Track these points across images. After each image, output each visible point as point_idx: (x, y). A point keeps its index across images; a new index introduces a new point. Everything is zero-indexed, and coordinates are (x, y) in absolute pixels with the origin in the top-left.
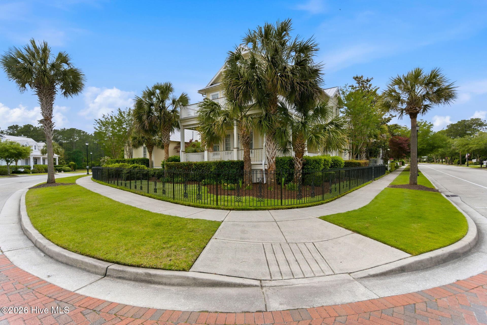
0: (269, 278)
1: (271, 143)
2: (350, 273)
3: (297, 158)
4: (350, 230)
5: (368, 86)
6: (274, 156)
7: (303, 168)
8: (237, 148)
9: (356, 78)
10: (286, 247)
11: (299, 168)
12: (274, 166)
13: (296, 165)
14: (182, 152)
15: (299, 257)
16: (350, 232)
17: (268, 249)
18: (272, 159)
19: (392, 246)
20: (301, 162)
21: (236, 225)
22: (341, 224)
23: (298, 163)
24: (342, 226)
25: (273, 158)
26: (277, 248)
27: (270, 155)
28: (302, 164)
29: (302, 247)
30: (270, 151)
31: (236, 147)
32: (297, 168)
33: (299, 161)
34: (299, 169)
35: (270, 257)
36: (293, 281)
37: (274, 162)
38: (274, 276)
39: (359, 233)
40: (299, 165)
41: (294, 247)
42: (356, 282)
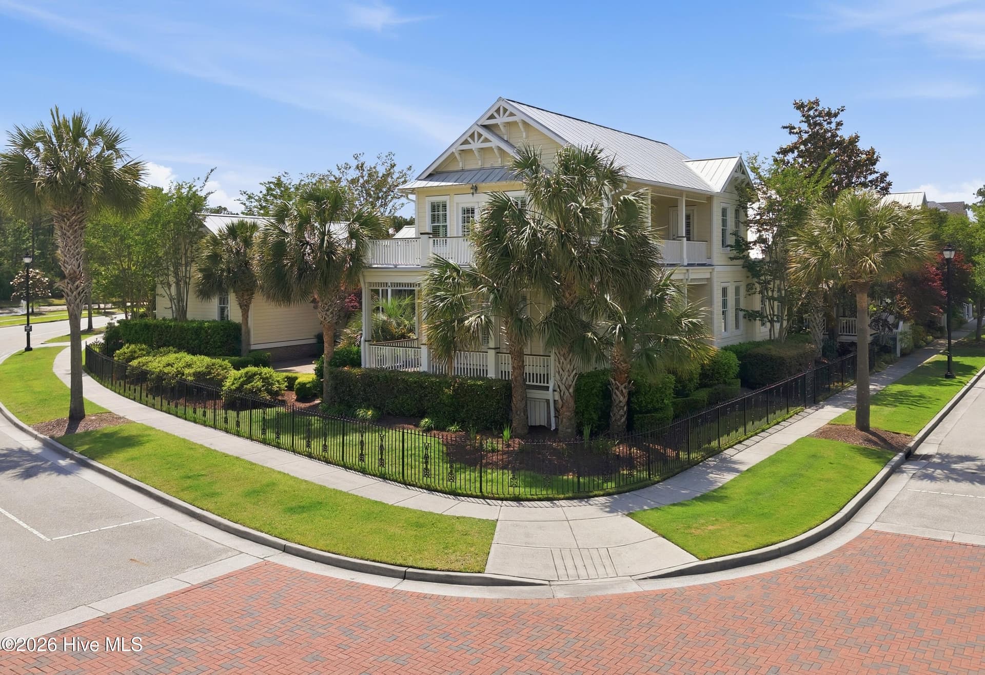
0: (557, 579)
1: (566, 360)
2: (631, 576)
3: (617, 382)
4: (656, 533)
5: (833, 126)
6: (570, 383)
7: (629, 403)
8: (495, 349)
9: (800, 107)
10: (576, 552)
11: (620, 402)
12: (572, 403)
13: (614, 396)
14: (366, 341)
15: (588, 562)
16: (656, 535)
17: (556, 553)
18: (568, 390)
19: (687, 552)
20: (623, 389)
21: (517, 526)
22: (650, 525)
23: (618, 393)
24: (649, 527)
25: (570, 388)
26: (566, 553)
27: (564, 382)
28: (626, 395)
29: (594, 552)
30: (563, 373)
31: (493, 347)
32: (617, 402)
33: (620, 389)
34: (621, 404)
35: (558, 562)
36: (579, 581)
37: (572, 395)
38: (561, 578)
39: (664, 537)
40: (622, 398)
41: (585, 552)
42: (634, 582)
